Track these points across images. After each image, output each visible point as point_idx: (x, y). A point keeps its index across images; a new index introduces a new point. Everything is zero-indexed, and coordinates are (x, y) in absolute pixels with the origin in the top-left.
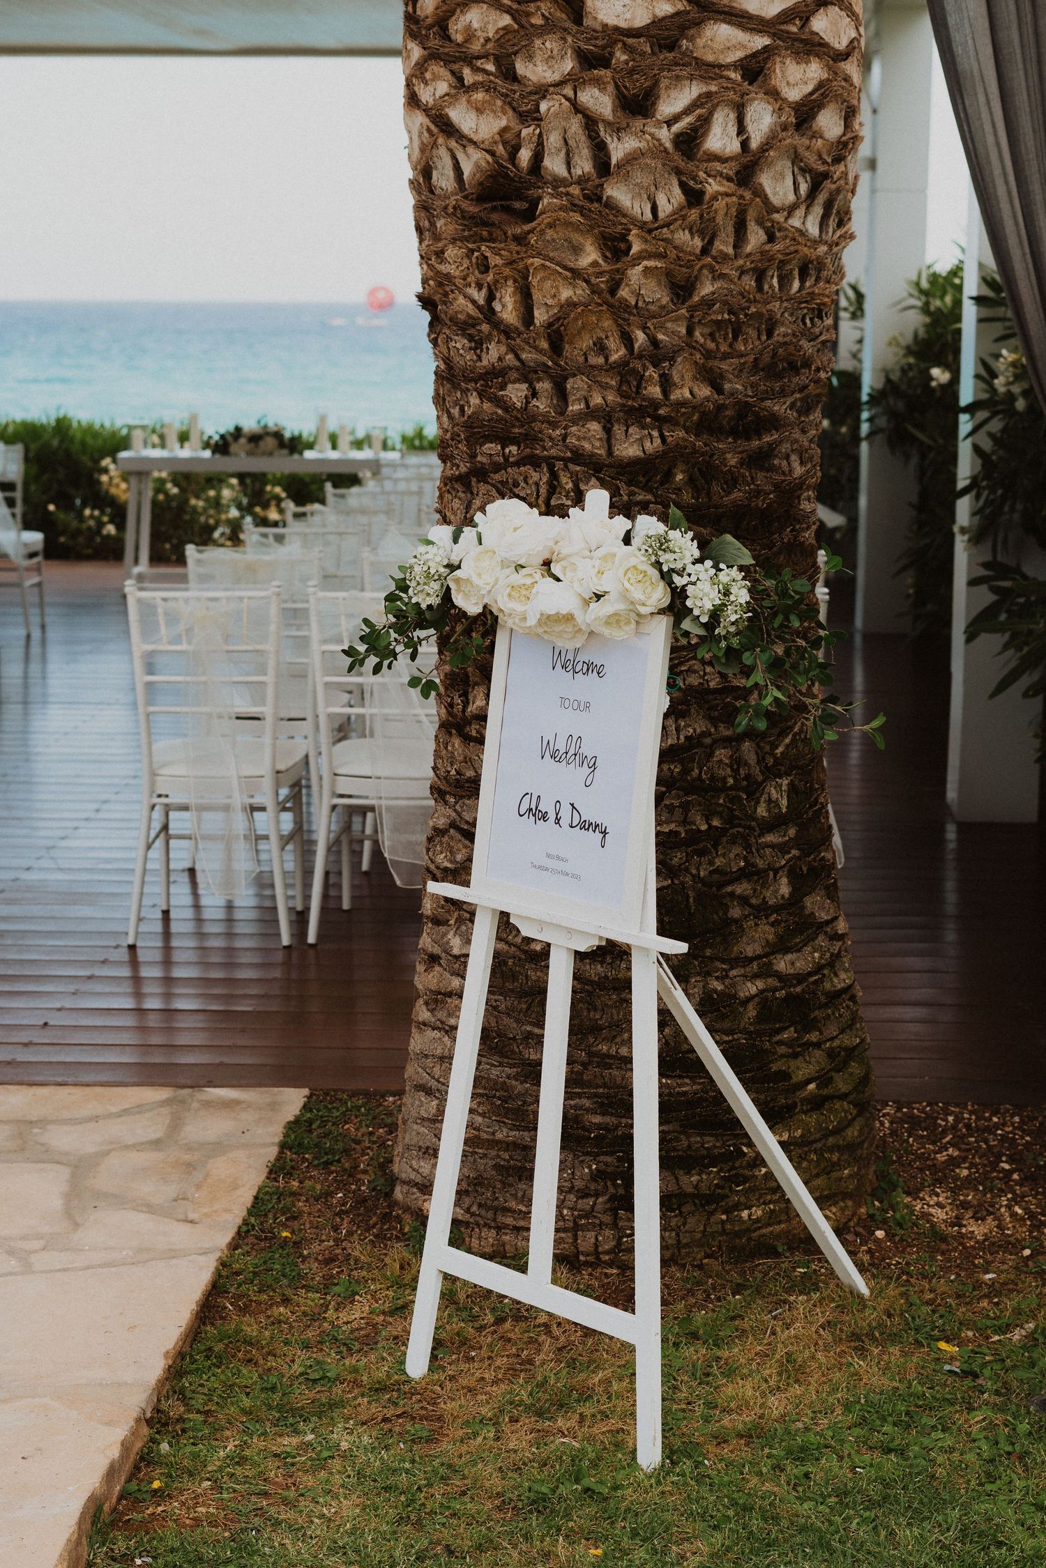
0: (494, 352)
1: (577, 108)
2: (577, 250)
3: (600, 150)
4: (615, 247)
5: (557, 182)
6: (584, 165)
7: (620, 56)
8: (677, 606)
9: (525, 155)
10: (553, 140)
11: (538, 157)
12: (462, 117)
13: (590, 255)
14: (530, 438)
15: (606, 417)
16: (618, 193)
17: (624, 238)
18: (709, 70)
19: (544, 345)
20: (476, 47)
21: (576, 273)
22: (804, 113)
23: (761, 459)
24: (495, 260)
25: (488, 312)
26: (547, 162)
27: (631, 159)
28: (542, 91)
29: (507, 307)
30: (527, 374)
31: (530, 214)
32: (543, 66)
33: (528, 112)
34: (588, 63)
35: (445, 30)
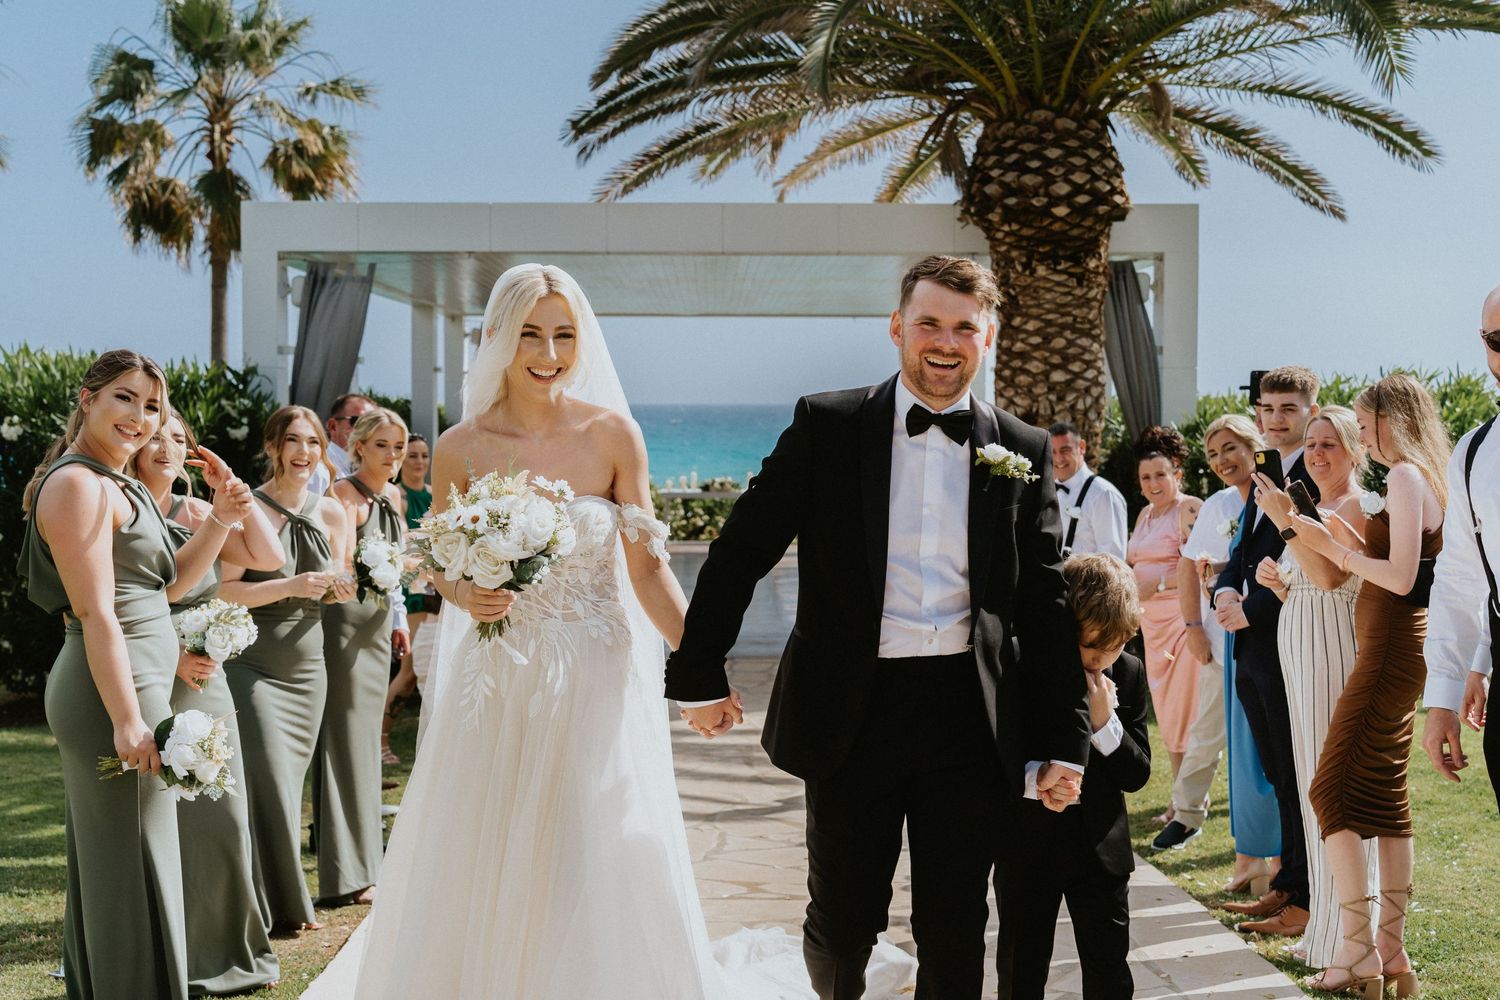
1: (1048, 399)
5: (1042, 416)
6: (1049, 412)
7: (1058, 388)
9: (1034, 410)
10: (1042, 406)
11: (1037, 411)
12: (1017, 400)
18: (1077, 390)
20: (1022, 385)
22: (1097, 399)
27: (1059, 412)
28: (1039, 395)
32: (1040, 389)
33: (1035, 399)
34: (1051, 389)
35: (1013, 381)
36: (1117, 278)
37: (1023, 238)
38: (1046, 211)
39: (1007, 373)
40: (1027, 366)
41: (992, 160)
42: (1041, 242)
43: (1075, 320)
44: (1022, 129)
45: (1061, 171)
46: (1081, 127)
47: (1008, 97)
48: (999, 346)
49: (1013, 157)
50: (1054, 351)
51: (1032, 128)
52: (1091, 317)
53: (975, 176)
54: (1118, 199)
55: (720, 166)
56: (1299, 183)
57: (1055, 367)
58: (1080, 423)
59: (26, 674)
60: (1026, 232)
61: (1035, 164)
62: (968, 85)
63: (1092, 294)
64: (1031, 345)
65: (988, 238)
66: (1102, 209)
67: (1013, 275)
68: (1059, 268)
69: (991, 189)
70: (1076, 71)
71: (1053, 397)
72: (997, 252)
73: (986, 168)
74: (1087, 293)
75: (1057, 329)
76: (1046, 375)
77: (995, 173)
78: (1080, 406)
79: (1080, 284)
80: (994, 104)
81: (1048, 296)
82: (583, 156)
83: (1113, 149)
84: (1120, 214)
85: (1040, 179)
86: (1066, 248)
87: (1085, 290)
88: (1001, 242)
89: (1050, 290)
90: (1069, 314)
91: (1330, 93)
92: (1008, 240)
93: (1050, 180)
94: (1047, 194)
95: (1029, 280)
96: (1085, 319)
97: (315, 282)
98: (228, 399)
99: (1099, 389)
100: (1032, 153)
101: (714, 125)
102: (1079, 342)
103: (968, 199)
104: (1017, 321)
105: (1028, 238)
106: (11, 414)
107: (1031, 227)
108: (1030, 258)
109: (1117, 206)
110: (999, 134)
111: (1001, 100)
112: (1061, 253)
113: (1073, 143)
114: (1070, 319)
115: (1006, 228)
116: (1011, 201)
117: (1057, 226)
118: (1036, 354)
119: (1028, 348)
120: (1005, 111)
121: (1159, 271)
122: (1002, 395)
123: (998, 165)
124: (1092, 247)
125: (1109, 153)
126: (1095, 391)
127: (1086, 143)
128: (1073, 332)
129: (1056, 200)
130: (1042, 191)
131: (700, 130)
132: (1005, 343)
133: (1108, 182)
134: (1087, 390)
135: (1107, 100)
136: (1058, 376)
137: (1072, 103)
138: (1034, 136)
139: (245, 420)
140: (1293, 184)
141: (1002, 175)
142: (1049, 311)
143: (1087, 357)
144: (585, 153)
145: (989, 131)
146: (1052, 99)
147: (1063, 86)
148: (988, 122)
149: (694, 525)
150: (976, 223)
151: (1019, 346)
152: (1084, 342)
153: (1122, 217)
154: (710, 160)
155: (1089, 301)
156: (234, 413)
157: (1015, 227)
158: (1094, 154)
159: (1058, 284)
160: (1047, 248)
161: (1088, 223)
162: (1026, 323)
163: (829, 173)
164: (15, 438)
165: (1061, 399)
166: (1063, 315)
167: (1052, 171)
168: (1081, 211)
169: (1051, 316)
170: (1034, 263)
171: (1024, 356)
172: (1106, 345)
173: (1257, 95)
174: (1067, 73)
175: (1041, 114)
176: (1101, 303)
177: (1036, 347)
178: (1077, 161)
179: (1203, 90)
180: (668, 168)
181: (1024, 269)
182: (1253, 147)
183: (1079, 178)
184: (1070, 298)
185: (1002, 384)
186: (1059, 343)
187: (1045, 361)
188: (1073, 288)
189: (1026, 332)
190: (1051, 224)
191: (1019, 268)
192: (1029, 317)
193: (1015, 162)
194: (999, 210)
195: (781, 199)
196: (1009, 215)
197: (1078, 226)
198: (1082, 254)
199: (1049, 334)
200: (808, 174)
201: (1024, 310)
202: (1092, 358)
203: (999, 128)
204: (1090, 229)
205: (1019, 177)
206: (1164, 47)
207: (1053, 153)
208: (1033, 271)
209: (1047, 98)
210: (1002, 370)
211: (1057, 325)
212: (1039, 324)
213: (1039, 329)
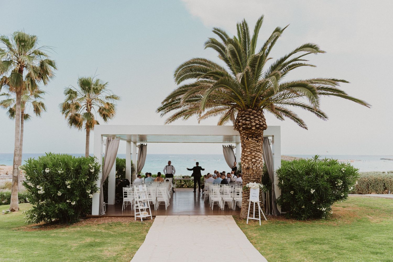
0: (247, 175)
3: (252, 166)
4: (253, 171)
6: (252, 167)
7: (254, 162)
8: (260, 187)
9: (249, 167)
10: (250, 166)
11: (250, 167)
12: (245, 165)
13: (252, 171)
14: (249, 179)
15: (253, 178)
16: (253, 168)
18: (257, 163)
22: (261, 165)
23: (259, 180)
25: (247, 174)
28: (250, 164)
29: (248, 173)
30: (249, 176)
32: (250, 163)
35: (245, 161)
36: (265, 140)
37: (246, 133)
38: (251, 128)
39: (244, 159)
40: (247, 158)
41: (240, 118)
42: (250, 134)
43: (257, 149)
44: (246, 112)
45: (254, 121)
46: (257, 112)
47: (243, 106)
48: (242, 154)
49: (244, 118)
50: (253, 155)
51: (248, 112)
52: (260, 149)
53: (237, 121)
54: (265, 126)
55: (188, 117)
56: (299, 122)
57: (253, 158)
58: (258, 169)
59: (48, 219)
60: (247, 132)
61: (248, 119)
62: (235, 103)
63: (260, 144)
65: (240, 133)
66: (262, 128)
67: (244, 140)
68: (253, 139)
69: (240, 124)
70: (256, 102)
72: (241, 136)
73: (239, 120)
74: (259, 144)
76: (251, 160)
77: (241, 121)
78: (258, 166)
79: (257, 142)
80: (240, 107)
81: (251, 145)
82: (161, 116)
83: (263, 116)
84: (265, 128)
85: (249, 122)
86: (255, 135)
87: (259, 143)
88: (242, 134)
89: (252, 143)
90: (255, 148)
91: (306, 105)
92: (243, 134)
93: (251, 122)
94: (251, 125)
95: (248, 142)
96: (259, 149)
97: (109, 141)
98: (90, 164)
99: (262, 163)
100: (248, 117)
101: (186, 110)
102: (257, 153)
103: (236, 126)
104: (245, 149)
105: (247, 133)
106: (47, 167)
107: (248, 131)
108: (248, 137)
109: (265, 127)
110: (241, 113)
111: (242, 107)
112: (254, 136)
113: (256, 115)
114: (256, 149)
115: (243, 131)
116: (244, 126)
117: (253, 131)
118: (249, 156)
119: (248, 155)
120: (243, 109)
121: (273, 138)
123: (241, 119)
124: (260, 135)
125: (263, 117)
126: (261, 163)
127: (258, 115)
128: (256, 152)
129: (253, 126)
130: (250, 124)
131: (184, 111)
132: (243, 154)
133: (263, 123)
134: (259, 163)
135: (262, 107)
136: (254, 160)
137: (255, 107)
138: (248, 114)
139: (94, 168)
140: (298, 122)
141: (242, 121)
142: (252, 148)
143: (259, 156)
144: (162, 115)
145: (240, 112)
146: (252, 107)
147: (254, 104)
148: (239, 111)
149: (182, 184)
150: (237, 130)
151: (246, 154)
152: (258, 153)
153: (266, 129)
154: (186, 116)
155: (259, 145)
156: (91, 167)
157: (245, 131)
158: (260, 117)
159: (253, 142)
160: (251, 135)
161: (259, 131)
163: (208, 117)
164: (48, 172)
165: (254, 164)
166: (254, 148)
167: (252, 121)
168: (258, 128)
169: (252, 149)
170: (249, 138)
171: (246, 156)
172: (263, 154)
173: (291, 105)
174: (254, 102)
175: (250, 110)
176: (262, 146)
177: (249, 154)
178: (257, 119)
179: (281, 104)
180: (178, 118)
181: (247, 139)
182: (290, 115)
183: (257, 122)
184: (256, 145)
185: (243, 161)
186: (254, 154)
187: (251, 157)
188: (256, 143)
189: (247, 151)
190: (252, 131)
191: (246, 139)
192: (248, 149)
193: (245, 119)
194: (242, 128)
195: (199, 122)
196: (244, 129)
197: (257, 131)
198: (258, 136)
199: (252, 152)
200: (204, 117)
201: (247, 147)
202: (260, 156)
203: (241, 112)
204: (259, 132)
205: (245, 122)
206: (273, 97)
207: (252, 117)
208: (248, 140)
209: (251, 107)
210: (242, 159)
211: (253, 150)
212: (250, 150)
213: (250, 151)
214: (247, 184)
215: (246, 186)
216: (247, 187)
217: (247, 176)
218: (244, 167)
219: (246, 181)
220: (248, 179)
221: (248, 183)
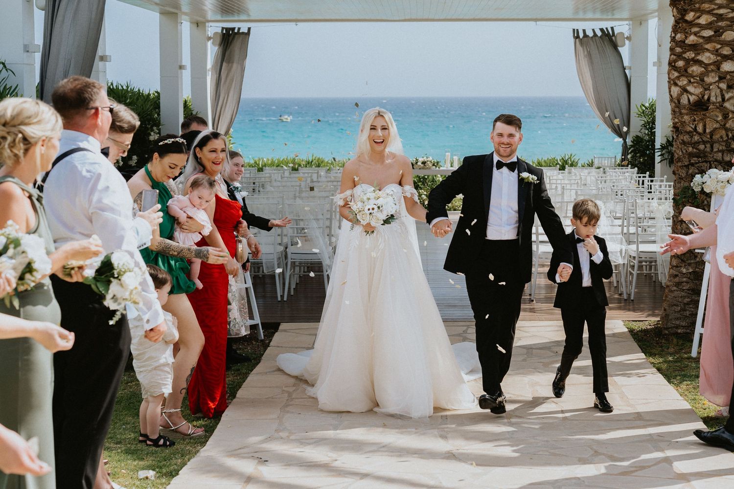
0: (696, 138)
1: (719, 88)
2: (717, 116)
3: (723, 96)
4: (726, 116)
5: (713, 103)
6: (719, 99)
7: (728, 77)
9: (706, 97)
10: (713, 94)
12: (690, 88)
13: (720, 118)
14: (705, 156)
15: (722, 152)
16: (727, 105)
17: (728, 114)
19: (709, 136)
20: (695, 74)
21: (717, 122)
24: (696, 119)
25: (695, 129)
26: (711, 98)
27: (728, 100)
28: (710, 84)
29: (700, 129)
30: (704, 143)
31: (707, 109)
32: (711, 79)
33: (707, 88)
34: (721, 78)
35: (686, 71)
39: (681, 63)
40: (699, 57)
48: (673, 39)
50: (724, 44)
57: (726, 58)
64: (703, 37)
71: (723, 86)
75: (728, 23)
76: (717, 65)
104: (690, 16)
118: (708, 46)
119: (701, 41)
122: (676, 84)
132: (679, 37)
142: (720, 7)
151: (692, 39)
162: (699, 17)
165: (731, 87)
169: (722, 11)
171: (694, 47)
177: (708, 40)
185: (676, 74)
187: (716, 52)
189: (699, 25)
192: (703, 12)
199: (722, 28)
210: (675, 61)
211: (727, 19)
212: (711, 18)
213: (711, 23)
214: (698, 176)
215: (689, 188)
216: (697, 189)
217: (698, 143)
218: (684, 100)
219: (692, 165)
220: (702, 155)
221: (702, 172)
